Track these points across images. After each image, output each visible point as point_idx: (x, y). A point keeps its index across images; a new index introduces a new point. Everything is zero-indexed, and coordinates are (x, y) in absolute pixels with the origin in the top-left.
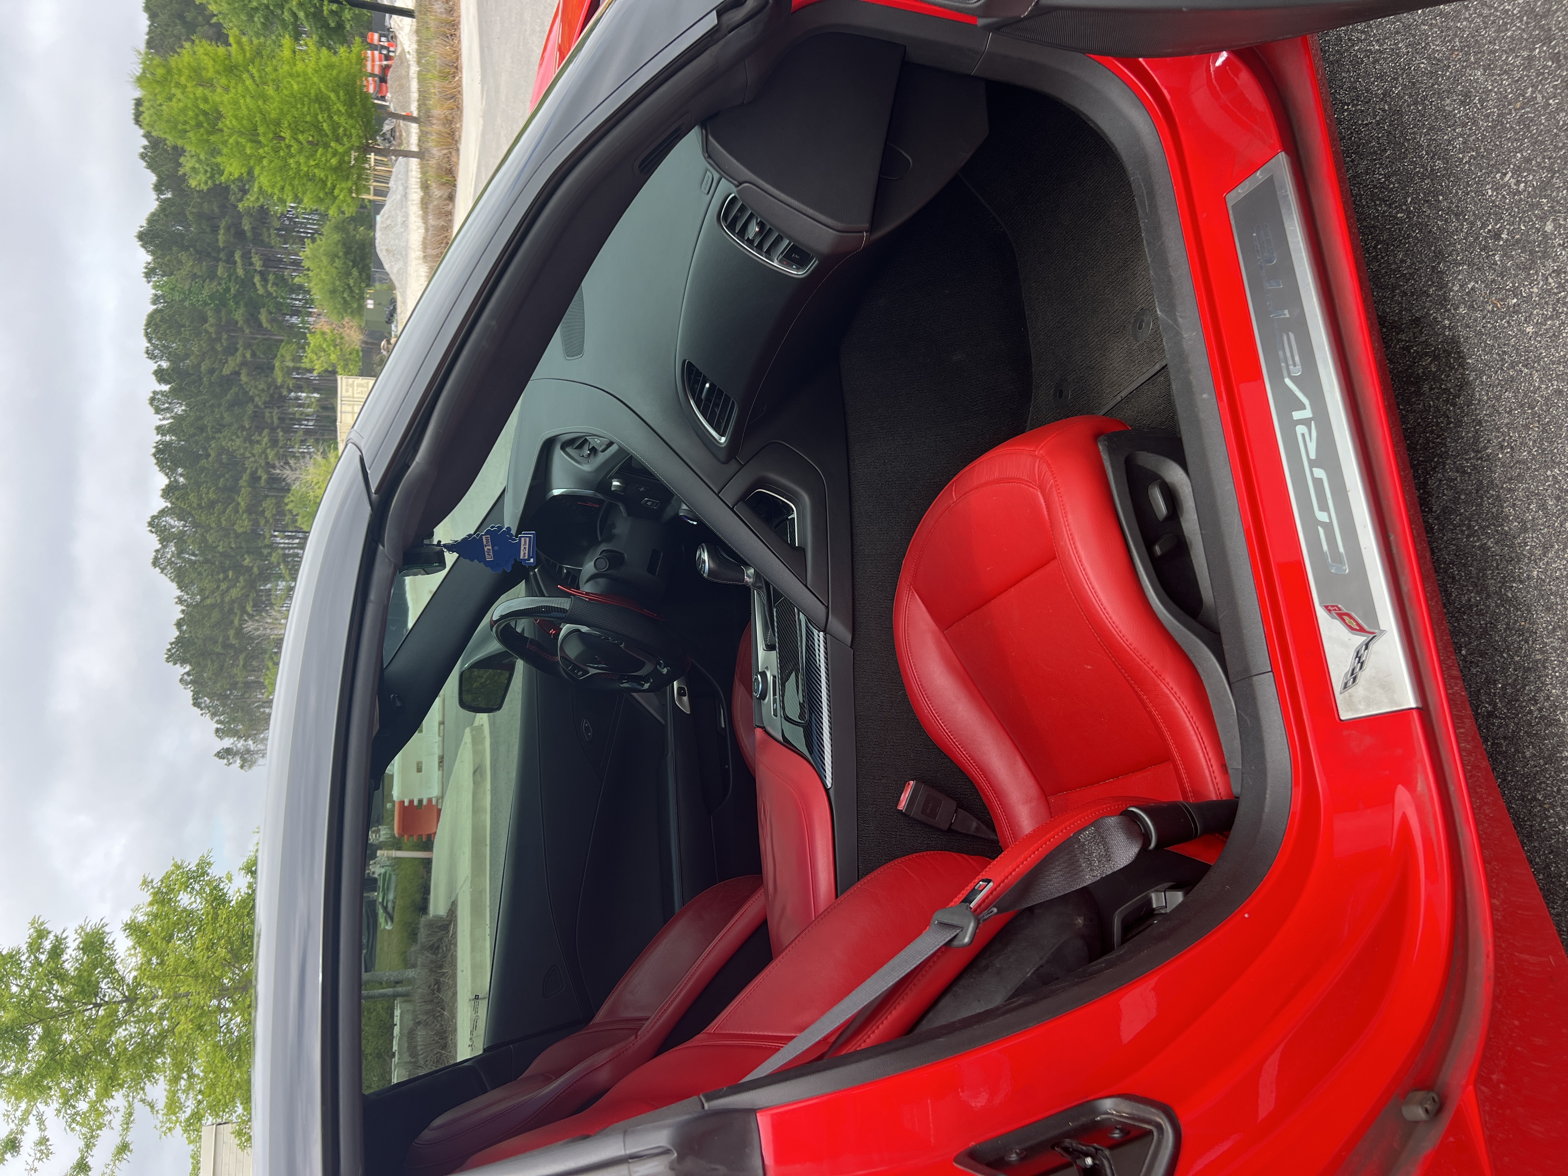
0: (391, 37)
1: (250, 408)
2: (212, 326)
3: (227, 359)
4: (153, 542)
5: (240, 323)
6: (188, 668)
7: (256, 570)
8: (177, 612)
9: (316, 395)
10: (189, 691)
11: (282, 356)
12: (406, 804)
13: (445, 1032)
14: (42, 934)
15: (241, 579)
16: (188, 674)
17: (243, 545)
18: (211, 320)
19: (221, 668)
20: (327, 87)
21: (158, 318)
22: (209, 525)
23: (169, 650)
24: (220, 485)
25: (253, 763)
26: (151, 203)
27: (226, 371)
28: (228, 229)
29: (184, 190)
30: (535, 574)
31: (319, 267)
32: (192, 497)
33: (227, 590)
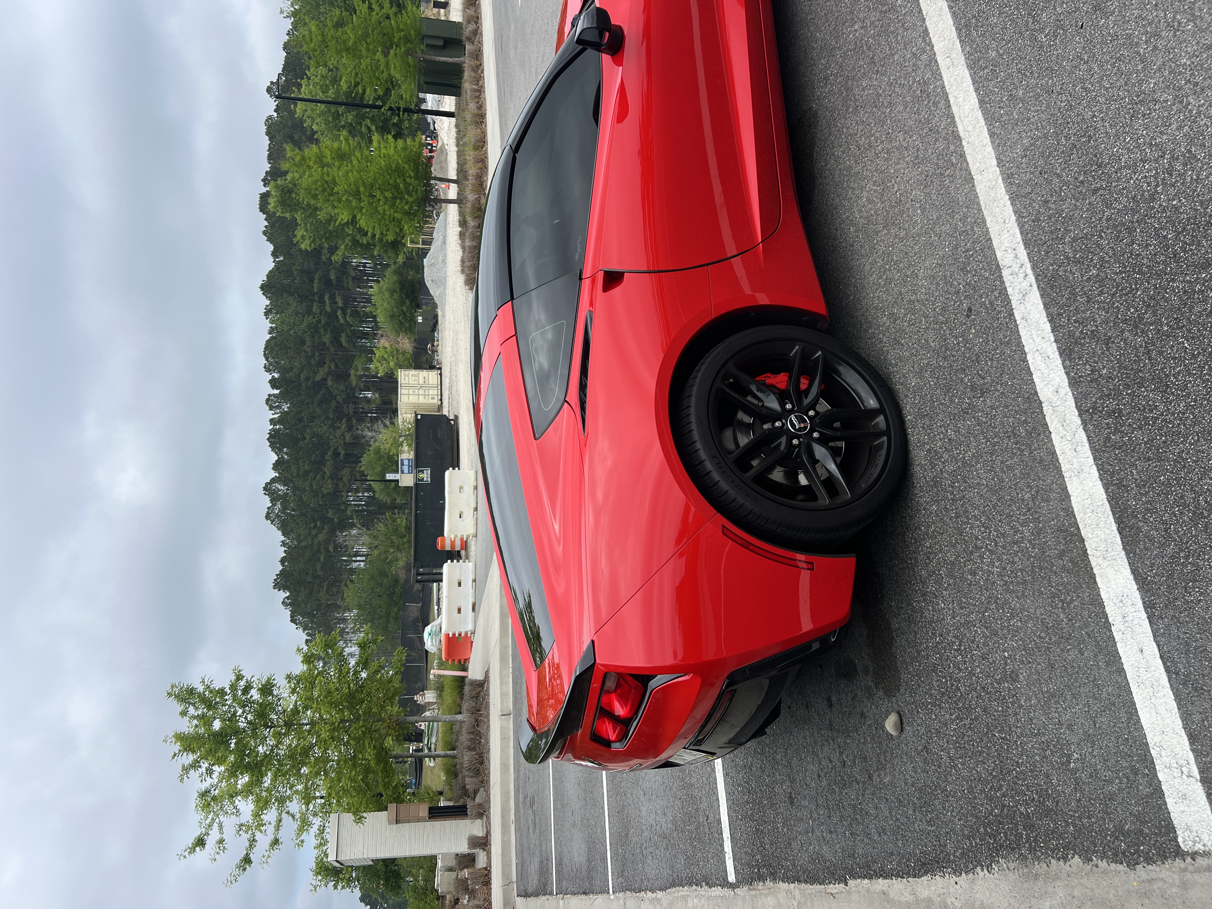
0: (434, 135)
1: (333, 404)
2: (308, 347)
4: (267, 502)
5: (328, 344)
6: (288, 594)
7: (336, 520)
8: (281, 552)
10: (288, 610)
11: (356, 366)
12: (451, 636)
13: (482, 753)
14: (239, 677)
15: (326, 527)
16: (287, 598)
17: (327, 502)
18: (308, 343)
19: (311, 593)
20: (403, 162)
21: (273, 344)
22: (304, 489)
23: (275, 580)
24: (312, 460)
26: (269, 264)
27: (318, 378)
28: (320, 279)
29: (291, 255)
31: (383, 299)
32: (293, 468)
33: (316, 536)
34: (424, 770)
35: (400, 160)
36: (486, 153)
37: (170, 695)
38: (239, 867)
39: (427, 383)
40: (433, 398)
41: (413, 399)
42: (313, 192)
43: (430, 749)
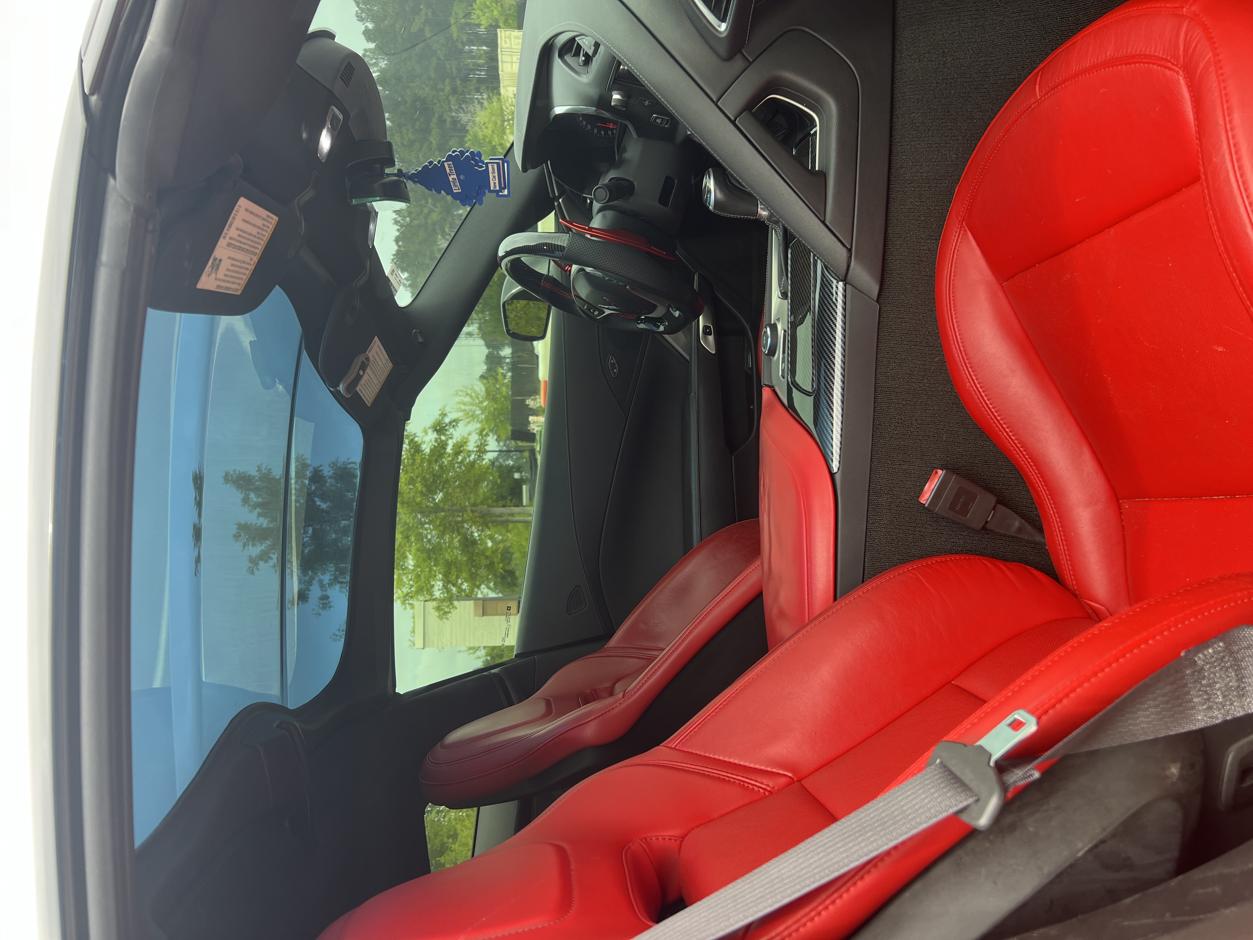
1: (434, 61)
3: (414, 18)
9: (485, 48)
11: (456, 14)
15: (438, 205)
27: (414, 29)
30: (559, 204)
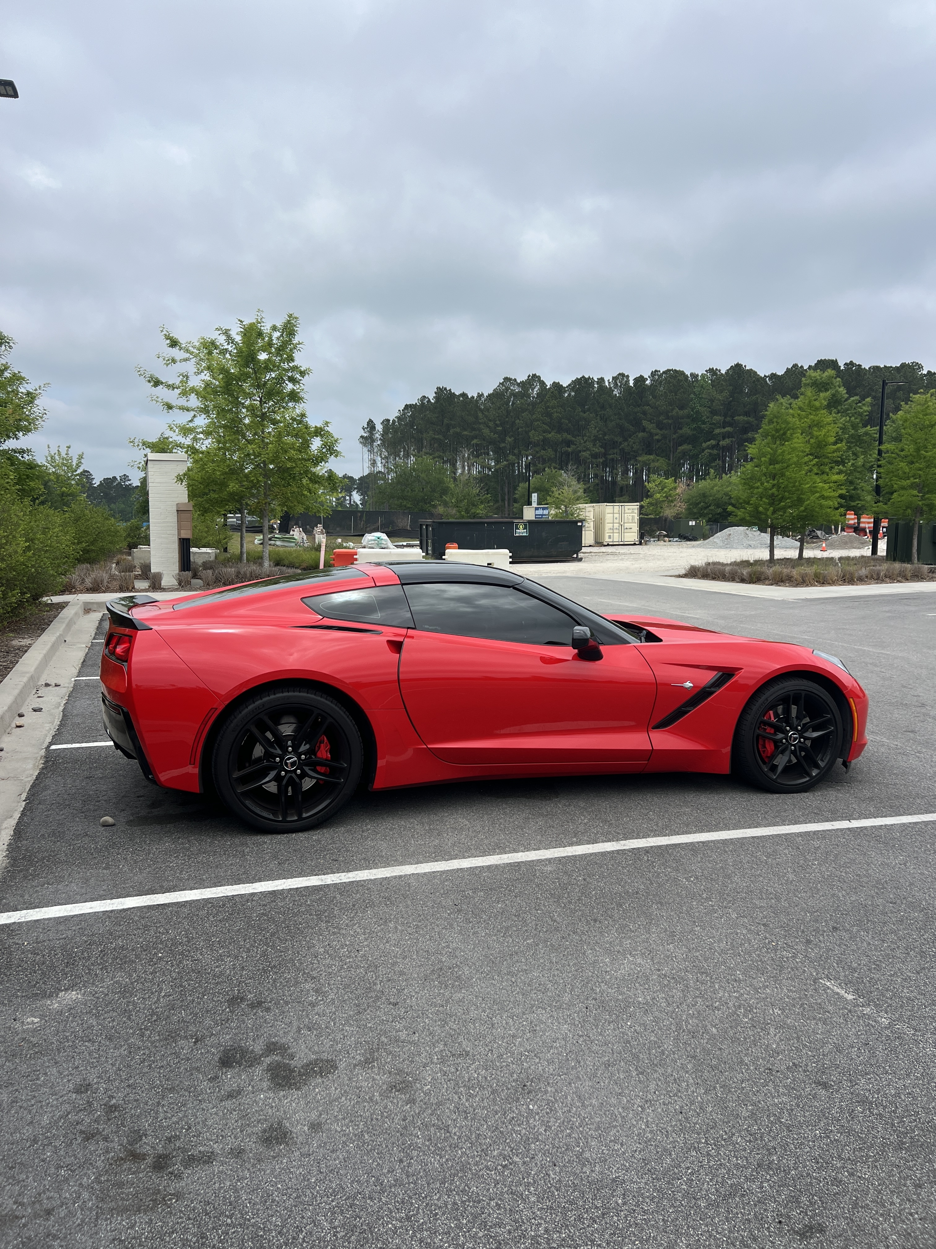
1: (619, 439)
2: (677, 413)
3: (654, 423)
4: (521, 378)
5: (680, 432)
6: (433, 401)
7: (503, 445)
8: (472, 393)
10: (417, 402)
11: (658, 460)
12: (355, 557)
14: (303, 374)
15: (496, 436)
16: (429, 401)
17: (520, 436)
18: (681, 413)
19: (433, 423)
21: (681, 378)
22: (534, 413)
23: (446, 389)
24: (563, 420)
25: (364, 444)
26: (763, 371)
27: (645, 423)
28: (748, 422)
29: (770, 395)
31: (722, 486)
32: (554, 402)
33: (488, 427)
34: (253, 535)
35: (808, 502)
36: (812, 585)
37: (290, 316)
38: (151, 377)
39: (626, 531)
40: (610, 537)
41: (609, 518)
42: (775, 420)
43: (270, 539)
